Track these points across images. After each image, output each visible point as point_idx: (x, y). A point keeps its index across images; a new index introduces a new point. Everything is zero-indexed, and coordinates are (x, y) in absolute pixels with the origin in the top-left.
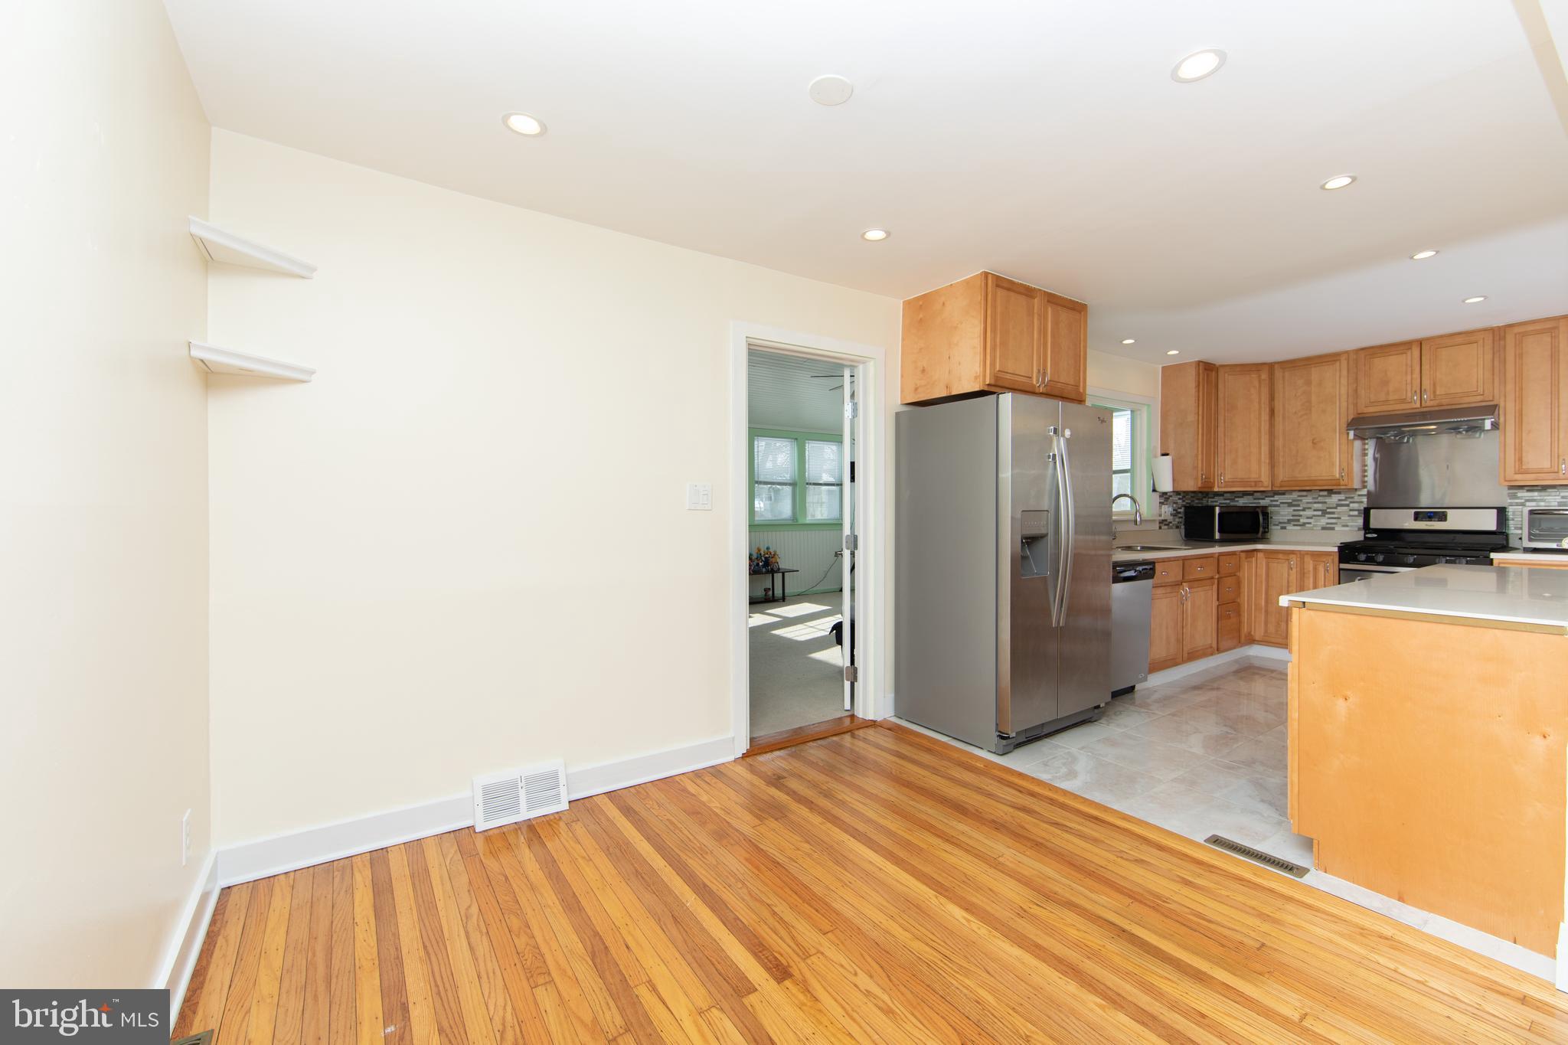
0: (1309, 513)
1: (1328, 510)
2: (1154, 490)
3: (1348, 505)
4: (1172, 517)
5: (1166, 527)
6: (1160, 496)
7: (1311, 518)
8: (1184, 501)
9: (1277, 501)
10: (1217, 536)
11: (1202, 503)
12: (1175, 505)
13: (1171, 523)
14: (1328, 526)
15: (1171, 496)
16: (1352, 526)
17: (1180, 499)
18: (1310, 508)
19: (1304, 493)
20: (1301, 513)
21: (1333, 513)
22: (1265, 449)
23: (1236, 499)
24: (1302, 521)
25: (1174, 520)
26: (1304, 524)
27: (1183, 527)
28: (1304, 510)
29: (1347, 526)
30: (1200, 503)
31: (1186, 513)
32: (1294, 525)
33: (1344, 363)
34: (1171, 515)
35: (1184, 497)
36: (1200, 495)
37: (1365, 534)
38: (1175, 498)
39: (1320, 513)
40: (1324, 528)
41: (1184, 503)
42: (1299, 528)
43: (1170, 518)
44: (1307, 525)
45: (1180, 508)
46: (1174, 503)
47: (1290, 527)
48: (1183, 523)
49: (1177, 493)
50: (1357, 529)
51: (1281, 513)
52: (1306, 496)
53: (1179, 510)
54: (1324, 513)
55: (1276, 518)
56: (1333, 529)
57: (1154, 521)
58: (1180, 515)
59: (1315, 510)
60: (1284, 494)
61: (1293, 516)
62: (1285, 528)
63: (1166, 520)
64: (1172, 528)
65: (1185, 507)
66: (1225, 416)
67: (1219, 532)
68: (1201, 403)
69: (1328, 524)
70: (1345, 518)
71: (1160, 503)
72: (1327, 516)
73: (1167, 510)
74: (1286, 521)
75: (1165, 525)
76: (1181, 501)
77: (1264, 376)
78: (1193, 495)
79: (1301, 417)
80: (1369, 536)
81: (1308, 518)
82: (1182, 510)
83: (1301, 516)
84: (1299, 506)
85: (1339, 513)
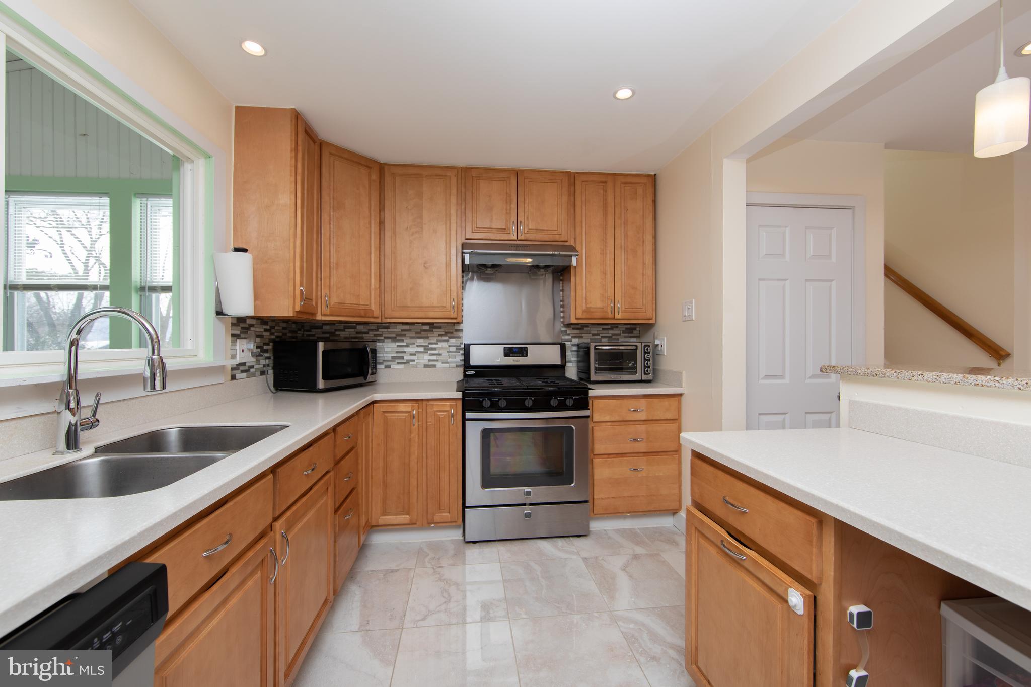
0: (412, 349)
1: (430, 346)
2: (219, 313)
3: (448, 341)
4: (253, 360)
5: (244, 375)
6: (233, 324)
7: (415, 355)
8: (272, 334)
9: (381, 335)
10: (321, 384)
11: (296, 337)
12: (258, 340)
13: (252, 367)
14: (431, 363)
15: (253, 325)
16: (452, 363)
17: (266, 330)
18: (414, 344)
19: (407, 327)
20: (406, 349)
21: (435, 349)
22: (374, 268)
23: (337, 333)
24: (407, 358)
25: (258, 362)
26: (408, 362)
27: (271, 372)
28: (407, 346)
29: (447, 363)
30: (293, 337)
31: (275, 351)
32: (399, 363)
33: (454, 180)
34: (253, 356)
35: (272, 327)
36: (294, 326)
37: (464, 372)
38: (260, 329)
39: (422, 349)
40: (426, 366)
41: (273, 337)
42: (402, 366)
43: (249, 359)
44: (411, 363)
45: (268, 344)
46: (258, 336)
47: (394, 366)
48: (271, 365)
49: (263, 320)
50: (454, 365)
51: (387, 349)
52: (410, 330)
53: (265, 347)
54: (427, 349)
55: (381, 356)
56: (435, 366)
57: (223, 368)
58: (266, 355)
59: (418, 346)
60: (388, 327)
61: (397, 352)
62: (389, 367)
63: (244, 364)
64: (253, 375)
65: (273, 341)
66: (330, 216)
67: (324, 378)
68: (299, 178)
69: (429, 361)
70: (445, 354)
71: (233, 335)
72: (430, 352)
73: (244, 351)
74: (390, 359)
75: (243, 372)
76: (268, 333)
77: (374, 176)
78: (284, 325)
79: (412, 234)
80: (468, 373)
81: (411, 355)
82: (269, 347)
83: (405, 352)
84: (403, 341)
85: (440, 349)
